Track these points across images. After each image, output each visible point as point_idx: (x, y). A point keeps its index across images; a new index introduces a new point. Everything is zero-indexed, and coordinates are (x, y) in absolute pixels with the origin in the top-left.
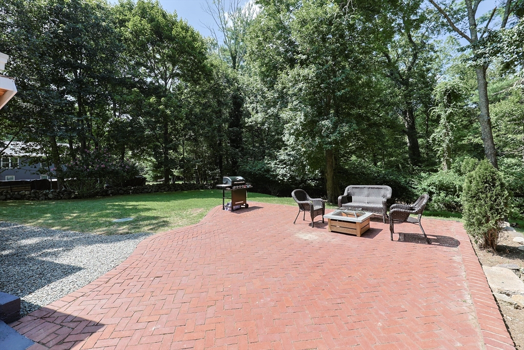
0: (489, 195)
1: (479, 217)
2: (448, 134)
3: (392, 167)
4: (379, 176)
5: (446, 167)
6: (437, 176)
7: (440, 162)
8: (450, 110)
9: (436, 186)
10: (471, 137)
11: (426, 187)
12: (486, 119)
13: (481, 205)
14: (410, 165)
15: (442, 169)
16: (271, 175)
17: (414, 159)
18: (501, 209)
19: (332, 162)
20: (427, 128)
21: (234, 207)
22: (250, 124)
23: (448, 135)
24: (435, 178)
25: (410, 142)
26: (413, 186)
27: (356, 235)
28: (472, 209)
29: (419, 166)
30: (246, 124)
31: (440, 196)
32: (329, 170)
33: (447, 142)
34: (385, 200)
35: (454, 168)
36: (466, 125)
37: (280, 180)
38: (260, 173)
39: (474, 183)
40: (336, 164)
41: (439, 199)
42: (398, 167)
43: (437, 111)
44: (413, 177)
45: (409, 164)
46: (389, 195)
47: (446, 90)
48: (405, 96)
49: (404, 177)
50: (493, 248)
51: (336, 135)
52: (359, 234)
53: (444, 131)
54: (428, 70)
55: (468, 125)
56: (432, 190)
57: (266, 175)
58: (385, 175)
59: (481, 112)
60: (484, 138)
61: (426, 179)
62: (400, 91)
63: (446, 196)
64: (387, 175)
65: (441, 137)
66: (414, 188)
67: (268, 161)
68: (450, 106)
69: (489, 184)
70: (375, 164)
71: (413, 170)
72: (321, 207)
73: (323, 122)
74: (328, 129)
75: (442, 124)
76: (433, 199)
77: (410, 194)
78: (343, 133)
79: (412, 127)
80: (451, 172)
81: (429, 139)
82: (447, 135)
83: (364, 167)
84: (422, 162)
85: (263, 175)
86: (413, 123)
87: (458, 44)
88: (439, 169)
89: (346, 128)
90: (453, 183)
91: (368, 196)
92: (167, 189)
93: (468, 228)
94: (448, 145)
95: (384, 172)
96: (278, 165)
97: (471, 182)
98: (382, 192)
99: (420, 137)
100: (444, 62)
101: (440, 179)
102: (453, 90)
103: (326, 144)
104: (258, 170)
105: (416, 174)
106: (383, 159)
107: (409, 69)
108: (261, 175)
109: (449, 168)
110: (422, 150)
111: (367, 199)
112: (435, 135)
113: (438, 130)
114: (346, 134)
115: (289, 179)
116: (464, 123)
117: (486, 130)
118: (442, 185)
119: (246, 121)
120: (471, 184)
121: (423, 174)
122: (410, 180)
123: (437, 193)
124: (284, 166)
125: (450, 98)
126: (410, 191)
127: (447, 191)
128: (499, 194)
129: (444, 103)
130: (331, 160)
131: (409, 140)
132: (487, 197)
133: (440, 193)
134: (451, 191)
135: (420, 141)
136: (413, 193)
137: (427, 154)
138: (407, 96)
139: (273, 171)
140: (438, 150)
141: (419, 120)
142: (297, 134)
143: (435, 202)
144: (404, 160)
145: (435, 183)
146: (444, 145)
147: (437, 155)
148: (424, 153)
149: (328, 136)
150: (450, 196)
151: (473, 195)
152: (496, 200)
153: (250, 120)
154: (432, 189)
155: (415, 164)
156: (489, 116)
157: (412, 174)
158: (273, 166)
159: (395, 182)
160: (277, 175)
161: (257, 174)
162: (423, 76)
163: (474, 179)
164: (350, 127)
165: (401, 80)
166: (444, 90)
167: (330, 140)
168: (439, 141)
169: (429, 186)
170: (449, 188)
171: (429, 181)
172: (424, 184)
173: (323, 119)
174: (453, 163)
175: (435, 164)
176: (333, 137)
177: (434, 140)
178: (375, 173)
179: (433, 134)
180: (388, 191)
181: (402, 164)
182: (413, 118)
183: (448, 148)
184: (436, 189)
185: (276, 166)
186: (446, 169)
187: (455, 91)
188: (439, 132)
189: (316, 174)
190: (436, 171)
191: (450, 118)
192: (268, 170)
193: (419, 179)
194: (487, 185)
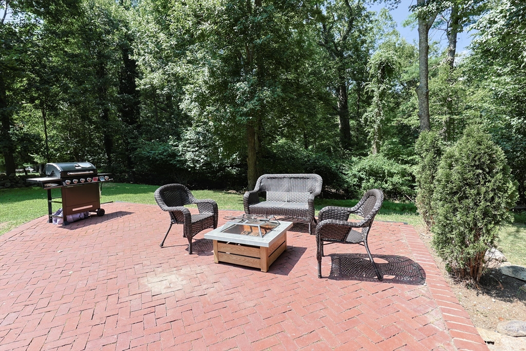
0: (483, 189)
1: (462, 229)
2: (380, 113)
3: (323, 150)
4: (309, 161)
5: (376, 150)
6: (367, 161)
7: (370, 146)
8: (383, 87)
9: (366, 172)
10: (400, 119)
11: (356, 173)
12: (424, 92)
13: (467, 209)
14: (341, 149)
15: (371, 153)
16: (178, 161)
17: (346, 142)
18: (501, 215)
19: (254, 143)
20: (358, 109)
21: (70, 217)
22: (142, 87)
23: (380, 115)
24: (366, 163)
25: (342, 124)
26: (344, 172)
27: (259, 270)
28: (450, 215)
29: (350, 150)
30: (137, 87)
31: (369, 182)
32: (250, 154)
33: (378, 122)
34: (312, 197)
35: (382, 151)
36: (393, 107)
37: (190, 167)
38: (162, 158)
39: (457, 167)
40: (260, 146)
41: (368, 186)
42: (329, 151)
43: (371, 86)
44: (343, 162)
45: (339, 148)
46: (318, 190)
47: (381, 63)
48: (339, 69)
49: (336, 162)
50: (475, 279)
51: (255, 103)
52: (264, 266)
53: (376, 110)
54: (363, 42)
55: (395, 108)
56: (362, 176)
57: (171, 161)
58: (316, 159)
59: (421, 83)
60: (421, 115)
61: (356, 163)
62: (334, 63)
63: (375, 182)
64: (318, 160)
65: (373, 117)
66: (345, 174)
67: (174, 142)
68: (383, 82)
69: (483, 170)
70: (306, 148)
71: (344, 154)
72: (211, 214)
73: (238, 85)
74: (243, 93)
75: (374, 102)
76: (363, 185)
77: (340, 181)
78: (263, 100)
79: (345, 106)
80: (381, 156)
81: (361, 120)
82: (378, 114)
83: (294, 151)
84: (352, 146)
85: (167, 161)
86: (346, 102)
87: (391, 18)
88: (369, 153)
89: (268, 93)
90: (382, 168)
91: (289, 190)
92: (9, 184)
93: (440, 247)
94: (379, 126)
95: (314, 156)
96: (189, 147)
97: (450, 166)
98: (309, 183)
99: (352, 118)
100: (377, 37)
101: (370, 163)
102: (387, 63)
103: (241, 116)
104: (160, 154)
105: (346, 158)
106: (315, 141)
107: (345, 38)
108: (163, 161)
109: (378, 152)
110: (352, 133)
111: (286, 196)
112: (367, 114)
113: (370, 109)
114: (267, 101)
115: (203, 165)
116: (392, 105)
117: (423, 105)
118: (372, 170)
119: (137, 83)
120: (450, 169)
121: (354, 159)
122: (341, 165)
123: (367, 179)
124: (197, 149)
125: (384, 73)
126: (340, 178)
127: (376, 176)
128: (499, 189)
129: (378, 78)
130: (253, 141)
131: (341, 121)
132: (479, 194)
133: (370, 178)
134: (380, 177)
135: (352, 123)
136: (343, 180)
137: (357, 137)
138: (341, 69)
139: (181, 155)
140: (369, 132)
141: (350, 101)
142: (202, 101)
143: (364, 189)
144: (335, 143)
145: (365, 168)
146: (376, 126)
147: (368, 137)
148: (354, 137)
149: (243, 104)
150: (379, 182)
151: (455, 189)
152: (493, 198)
153: (142, 82)
154: (362, 174)
155: (346, 148)
156: (427, 87)
157: (343, 158)
158: (180, 149)
159: (326, 168)
160: (186, 161)
161: (157, 160)
162: (357, 50)
163: (457, 161)
164: (273, 92)
165: (335, 51)
166: (379, 62)
167: (245, 109)
168: (370, 122)
169: (359, 171)
170: (378, 173)
171: (359, 166)
172: (355, 169)
173: (238, 81)
174: (382, 146)
175: (364, 148)
176: (250, 105)
177: (366, 120)
178: (306, 157)
179: (366, 114)
180: (316, 182)
181: (334, 148)
182: (345, 96)
183: (379, 129)
184: (366, 175)
185: (185, 148)
186: (375, 153)
187: (389, 64)
188: (371, 112)
189: (233, 159)
190: (366, 155)
191: (382, 95)
192: (174, 155)
193: (350, 164)
194: (481, 171)
